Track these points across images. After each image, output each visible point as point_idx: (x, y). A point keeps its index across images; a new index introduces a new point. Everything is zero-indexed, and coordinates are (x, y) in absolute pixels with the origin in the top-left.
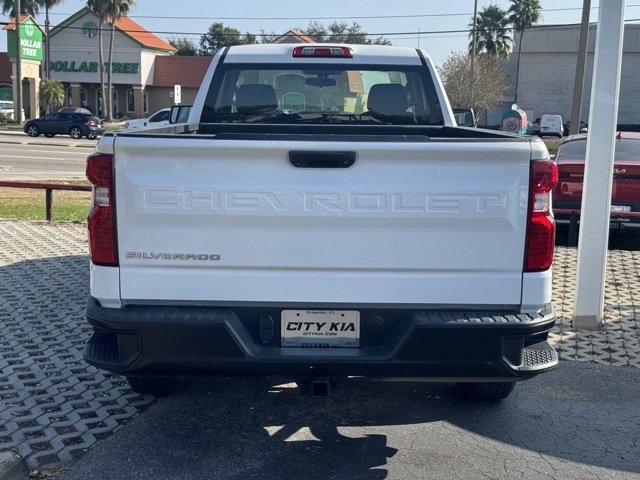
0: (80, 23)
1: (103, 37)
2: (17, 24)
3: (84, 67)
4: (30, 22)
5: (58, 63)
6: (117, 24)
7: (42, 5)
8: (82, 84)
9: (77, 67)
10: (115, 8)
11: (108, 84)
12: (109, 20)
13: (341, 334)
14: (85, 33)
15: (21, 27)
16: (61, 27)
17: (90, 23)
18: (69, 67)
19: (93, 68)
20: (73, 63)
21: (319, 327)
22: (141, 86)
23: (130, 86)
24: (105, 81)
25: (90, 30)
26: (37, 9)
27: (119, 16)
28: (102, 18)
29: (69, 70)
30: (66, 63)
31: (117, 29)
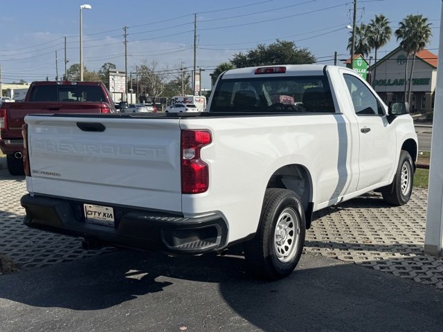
0: (396, 56)
1: (408, 63)
2: (352, 60)
3: (396, 83)
4: (360, 58)
5: (381, 80)
6: (417, 54)
7: (373, 48)
8: (394, 92)
9: (391, 83)
10: (416, 46)
11: (408, 92)
12: (413, 53)
13: (108, 219)
14: (398, 62)
15: (354, 61)
16: (384, 59)
17: (402, 56)
18: (387, 83)
19: (401, 82)
20: (390, 80)
21: (99, 214)
22: (431, 92)
23: (424, 93)
24: (407, 90)
25: (402, 60)
26: (370, 50)
27: (419, 49)
28: (408, 52)
29: (387, 85)
30: (386, 80)
31: (418, 58)
